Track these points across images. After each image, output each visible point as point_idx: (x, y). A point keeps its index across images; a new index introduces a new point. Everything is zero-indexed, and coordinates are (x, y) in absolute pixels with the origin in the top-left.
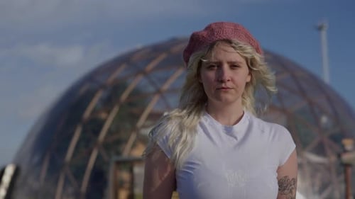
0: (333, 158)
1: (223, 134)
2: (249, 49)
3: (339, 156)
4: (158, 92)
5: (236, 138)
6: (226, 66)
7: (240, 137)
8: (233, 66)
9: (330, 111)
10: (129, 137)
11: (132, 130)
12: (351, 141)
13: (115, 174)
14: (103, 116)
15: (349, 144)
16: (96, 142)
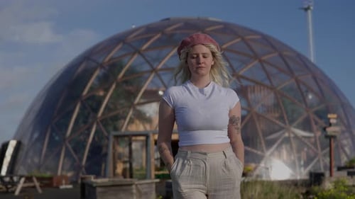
0: (319, 134)
1: (198, 92)
3: (324, 129)
4: (154, 70)
5: (206, 95)
6: (201, 56)
9: (315, 88)
10: (128, 113)
11: (130, 107)
12: (335, 116)
13: (114, 147)
14: (101, 93)
15: (334, 118)
16: (95, 118)
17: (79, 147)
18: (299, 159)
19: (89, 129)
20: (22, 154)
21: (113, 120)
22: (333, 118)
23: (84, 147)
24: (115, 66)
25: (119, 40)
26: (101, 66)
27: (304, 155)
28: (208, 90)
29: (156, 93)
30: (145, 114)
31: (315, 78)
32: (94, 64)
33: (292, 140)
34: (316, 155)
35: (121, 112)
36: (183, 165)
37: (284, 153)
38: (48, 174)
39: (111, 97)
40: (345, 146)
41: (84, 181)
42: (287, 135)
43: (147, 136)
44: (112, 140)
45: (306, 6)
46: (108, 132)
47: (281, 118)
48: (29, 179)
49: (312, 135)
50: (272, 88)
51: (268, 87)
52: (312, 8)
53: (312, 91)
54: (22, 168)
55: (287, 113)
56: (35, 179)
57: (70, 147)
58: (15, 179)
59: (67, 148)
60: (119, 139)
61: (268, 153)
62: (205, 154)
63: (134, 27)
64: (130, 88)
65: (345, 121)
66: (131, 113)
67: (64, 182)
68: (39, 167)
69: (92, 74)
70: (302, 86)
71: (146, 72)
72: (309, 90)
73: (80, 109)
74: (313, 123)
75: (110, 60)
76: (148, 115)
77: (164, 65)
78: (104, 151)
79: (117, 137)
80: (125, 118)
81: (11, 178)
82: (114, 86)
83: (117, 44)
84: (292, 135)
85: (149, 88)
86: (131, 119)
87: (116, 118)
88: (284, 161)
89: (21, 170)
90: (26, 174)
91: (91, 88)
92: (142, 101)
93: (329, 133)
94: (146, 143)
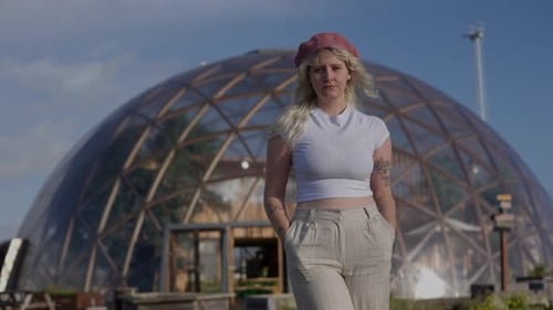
2: (346, 54)
3: (493, 218)
4: (233, 130)
5: (339, 125)
6: (329, 69)
7: (342, 124)
8: (335, 68)
9: (484, 157)
10: (193, 195)
11: (196, 187)
12: (509, 197)
13: (171, 248)
14: (153, 166)
15: (507, 201)
16: (143, 204)
17: (118, 249)
18: (460, 267)
19: (134, 221)
20: (30, 259)
21: (170, 206)
22: (505, 200)
23: (126, 248)
24: (173, 124)
25: (181, 83)
26: (153, 123)
27: (466, 261)
28: (343, 118)
29: (237, 165)
30: (220, 198)
31: (482, 141)
32: (141, 122)
33: (446, 236)
34: (485, 259)
35: (182, 193)
36: (305, 229)
37: (437, 257)
38: (69, 290)
39: (168, 171)
40: (532, 247)
41: (120, 296)
42: (438, 228)
43: (222, 231)
44: (168, 236)
45: (472, 33)
46: (162, 224)
47: (431, 204)
48: (38, 297)
49: (477, 229)
50: (416, 157)
51: (411, 156)
52: (481, 35)
53: (479, 163)
54: (29, 282)
55: (439, 196)
56: (48, 298)
57: (105, 249)
58: (18, 297)
59: (99, 250)
60: (180, 236)
61: (409, 257)
62: (338, 212)
63: (203, 64)
64: (198, 158)
65: (530, 209)
66: (198, 195)
67: (93, 302)
68: (56, 279)
69: (137, 137)
70: (462, 154)
71: (220, 133)
72: (474, 160)
73: (120, 189)
74: (480, 211)
75: (166, 115)
76: (225, 199)
77: (250, 121)
78: (157, 254)
79: (176, 232)
80: (189, 204)
81: (12, 296)
82: (172, 154)
83: (179, 89)
84: (446, 229)
85: (227, 158)
86: (198, 204)
87: (176, 204)
88: (436, 271)
89: (28, 283)
90: (35, 289)
91: (137, 158)
92: (216, 177)
93: (499, 224)
94: (221, 241)
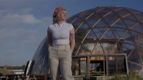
4: (90, 28)
20: (34, 66)
56: (34, 76)
63: (83, 11)
71: (87, 29)
83: (75, 18)
94: (87, 61)
